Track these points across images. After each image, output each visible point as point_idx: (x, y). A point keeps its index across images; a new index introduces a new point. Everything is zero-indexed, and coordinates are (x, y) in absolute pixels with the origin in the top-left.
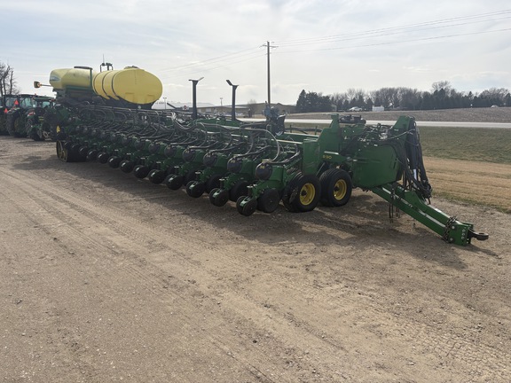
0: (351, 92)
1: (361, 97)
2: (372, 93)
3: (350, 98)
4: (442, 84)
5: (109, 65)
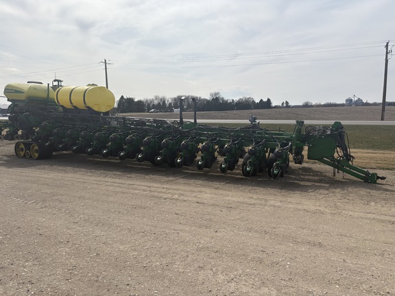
0: (156, 98)
1: (164, 102)
2: (172, 99)
3: (156, 102)
4: (216, 94)
5: (59, 81)
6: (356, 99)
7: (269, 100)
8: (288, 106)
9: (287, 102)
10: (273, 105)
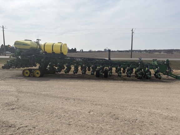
6: (108, 49)
7: (75, 49)
8: (83, 52)
9: (82, 50)
10: (77, 51)
